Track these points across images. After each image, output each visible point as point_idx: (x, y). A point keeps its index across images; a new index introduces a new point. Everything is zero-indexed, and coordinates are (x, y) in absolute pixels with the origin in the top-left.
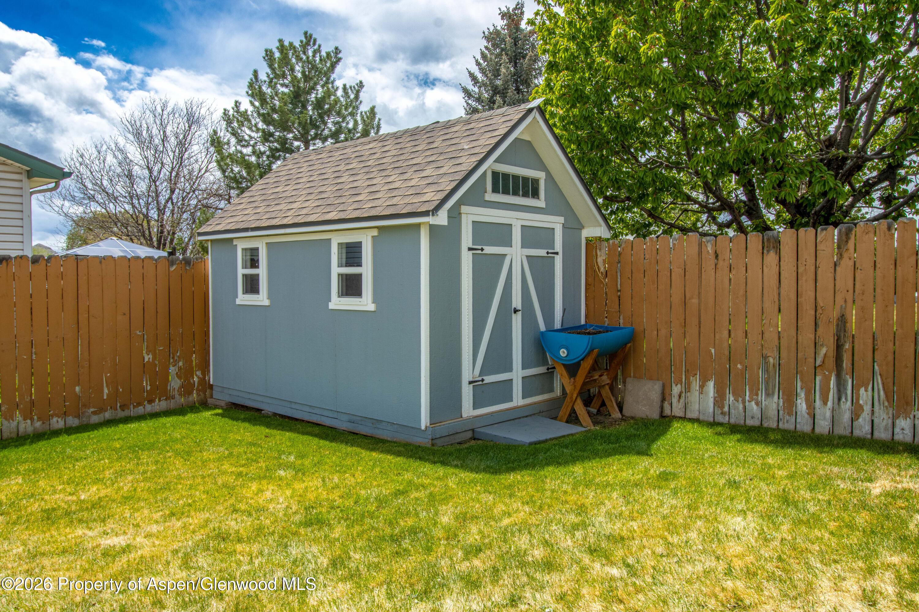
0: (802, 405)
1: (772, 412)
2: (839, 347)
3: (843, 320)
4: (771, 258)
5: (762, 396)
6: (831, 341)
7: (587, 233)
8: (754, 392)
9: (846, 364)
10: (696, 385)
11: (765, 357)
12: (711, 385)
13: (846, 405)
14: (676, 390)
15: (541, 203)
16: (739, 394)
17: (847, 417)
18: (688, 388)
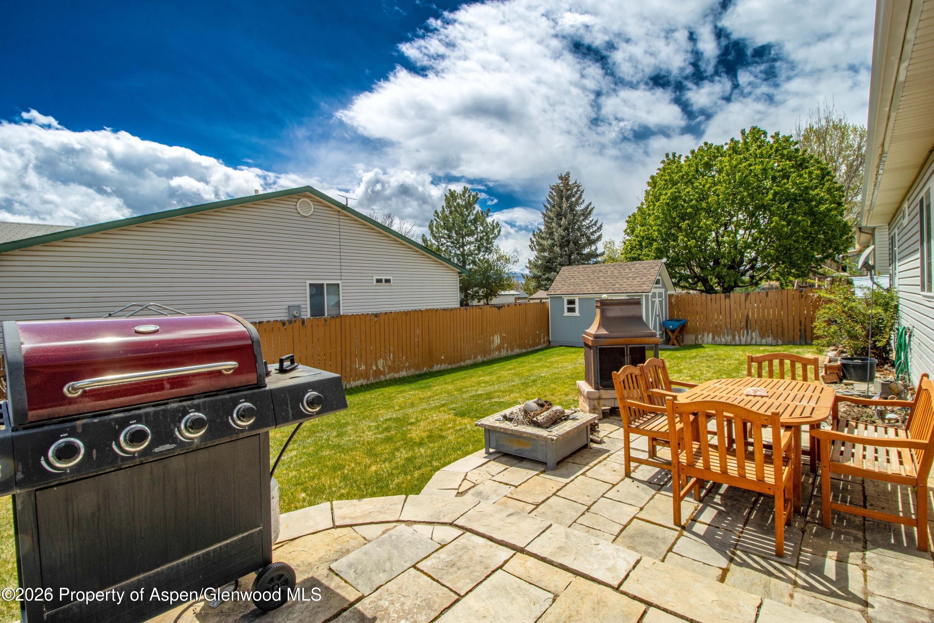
0: (737, 338)
1: (729, 341)
2: (747, 323)
3: (748, 316)
4: (728, 300)
5: (726, 337)
6: (745, 321)
7: (669, 292)
8: (724, 336)
9: (749, 327)
10: (706, 334)
11: (726, 326)
12: (711, 335)
13: (749, 337)
14: (700, 337)
15: (660, 286)
16: (719, 336)
17: (749, 340)
18: (703, 336)
